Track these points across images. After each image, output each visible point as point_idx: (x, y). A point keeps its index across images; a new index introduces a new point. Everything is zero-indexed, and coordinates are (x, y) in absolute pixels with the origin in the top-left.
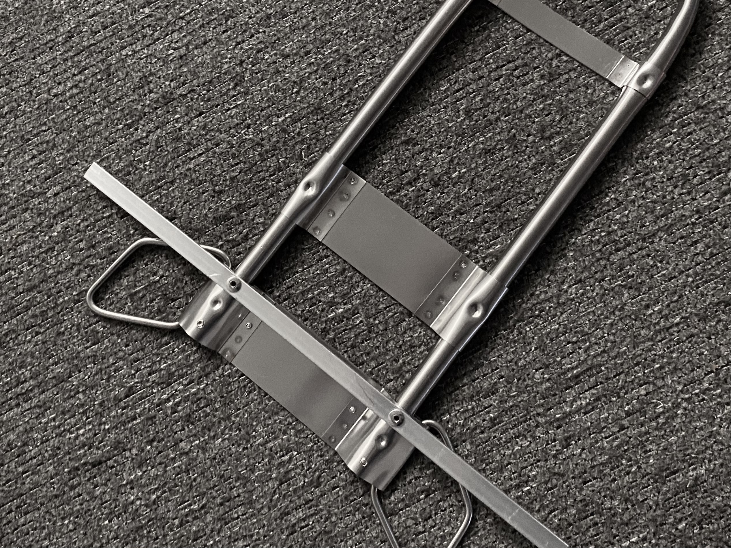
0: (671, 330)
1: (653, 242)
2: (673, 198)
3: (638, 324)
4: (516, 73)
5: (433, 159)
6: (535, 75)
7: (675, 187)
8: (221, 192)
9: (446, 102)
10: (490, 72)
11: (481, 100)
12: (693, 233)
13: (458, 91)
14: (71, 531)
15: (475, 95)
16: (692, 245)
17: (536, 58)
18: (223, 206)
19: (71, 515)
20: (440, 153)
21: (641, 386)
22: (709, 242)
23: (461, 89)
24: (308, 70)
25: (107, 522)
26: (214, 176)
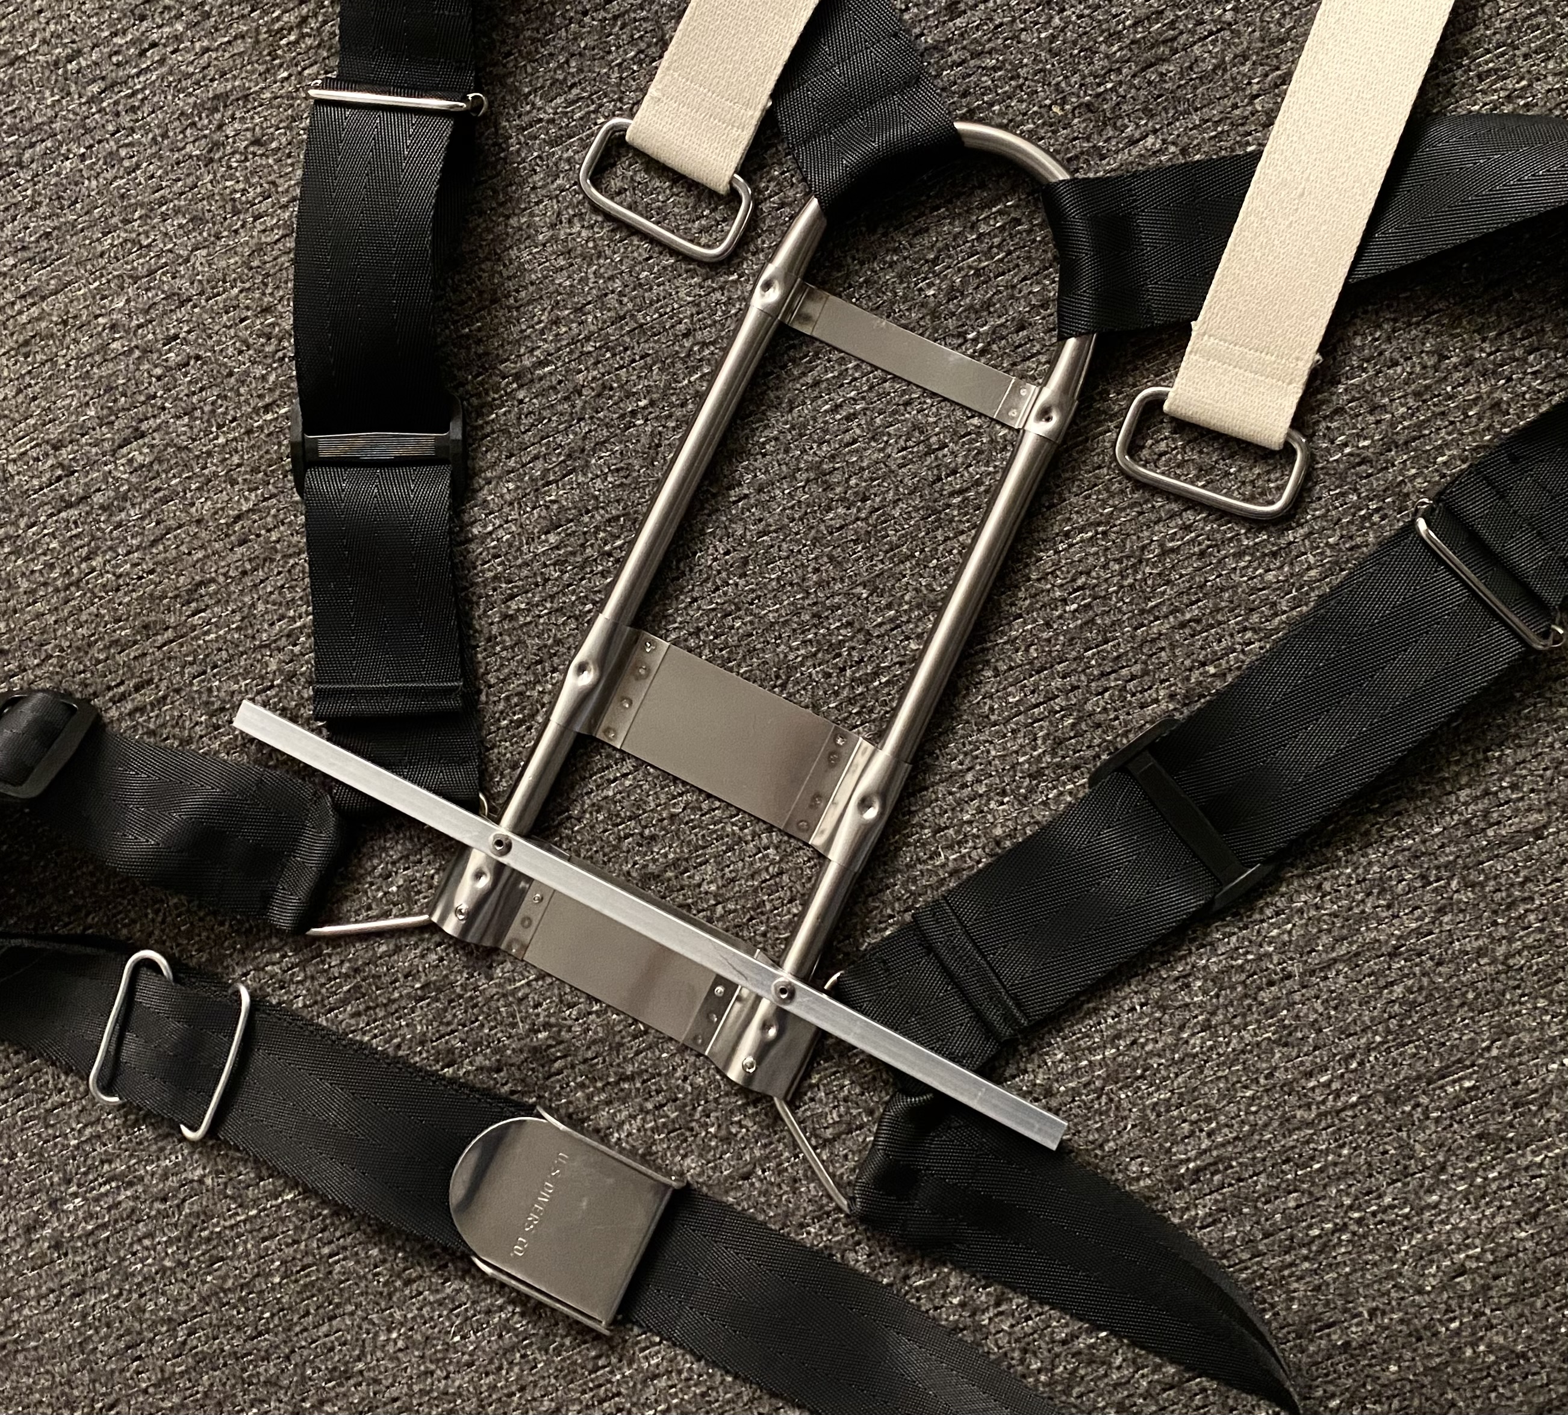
0: (1343, 1115)
1: (1326, 978)
2: (1363, 912)
3: (1293, 1099)
4: (1130, 686)
5: (991, 811)
6: (1162, 693)
7: (1368, 895)
8: (653, 838)
9: (1017, 724)
10: (1090, 681)
11: (1073, 725)
12: (1389, 968)
13: (1037, 706)
14: (400, 1350)
15: (1063, 716)
16: (1386, 987)
17: (1165, 665)
18: (654, 861)
19: (402, 1324)
20: (1002, 803)
21: (1290, 1193)
22: (1413, 985)
23: (1041, 703)
24: (803, 652)
25: (457, 1339)
26: (645, 812)
